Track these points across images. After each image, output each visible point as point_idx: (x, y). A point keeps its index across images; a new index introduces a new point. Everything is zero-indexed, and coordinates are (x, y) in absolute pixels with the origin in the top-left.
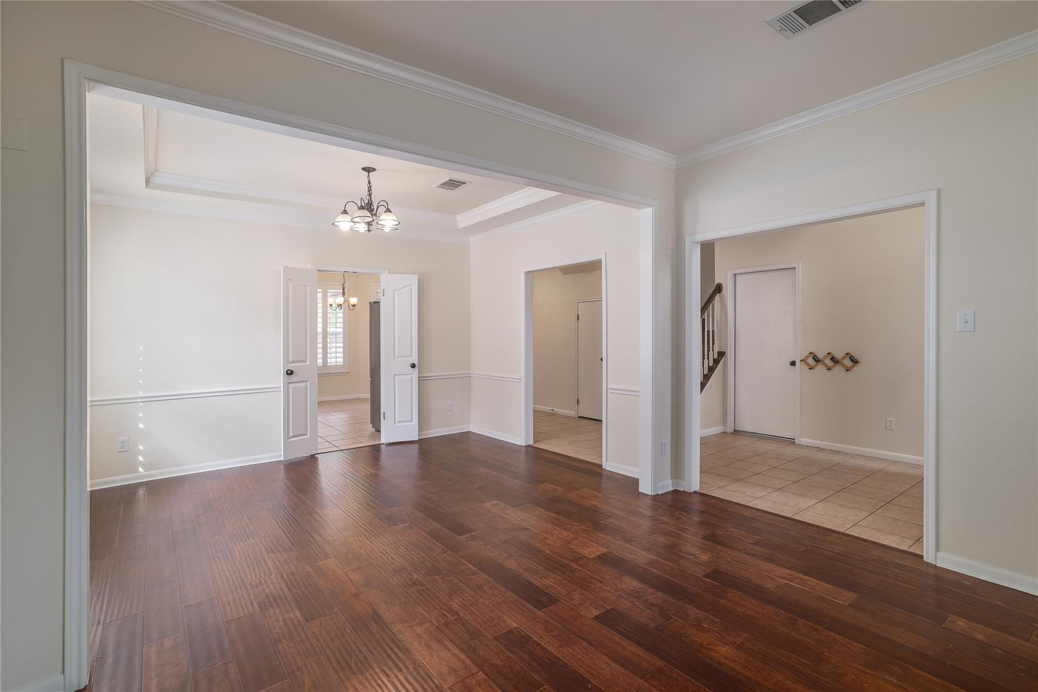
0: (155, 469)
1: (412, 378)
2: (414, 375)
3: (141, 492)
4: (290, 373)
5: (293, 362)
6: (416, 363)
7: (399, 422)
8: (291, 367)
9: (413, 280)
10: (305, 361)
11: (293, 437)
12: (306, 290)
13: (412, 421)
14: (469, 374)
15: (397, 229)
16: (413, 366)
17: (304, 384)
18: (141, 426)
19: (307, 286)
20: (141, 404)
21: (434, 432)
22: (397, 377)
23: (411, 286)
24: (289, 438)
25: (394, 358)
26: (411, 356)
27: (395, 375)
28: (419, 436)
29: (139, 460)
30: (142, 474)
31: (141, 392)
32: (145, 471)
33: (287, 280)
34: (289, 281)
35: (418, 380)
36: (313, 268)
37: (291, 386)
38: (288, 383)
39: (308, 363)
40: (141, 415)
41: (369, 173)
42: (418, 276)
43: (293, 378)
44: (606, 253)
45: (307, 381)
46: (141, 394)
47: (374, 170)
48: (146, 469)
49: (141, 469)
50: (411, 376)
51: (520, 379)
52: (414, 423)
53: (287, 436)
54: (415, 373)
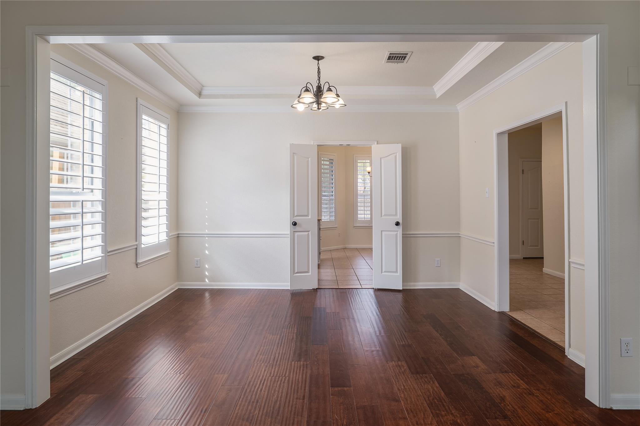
0: (214, 282)
1: (396, 235)
2: (398, 232)
3: (207, 295)
4: (295, 224)
5: (297, 216)
6: (401, 221)
7: (385, 272)
8: (296, 219)
9: (397, 149)
10: (307, 216)
11: (297, 273)
12: (308, 161)
13: (396, 272)
14: (459, 234)
15: (346, 105)
16: (397, 224)
17: (306, 233)
18: (207, 252)
19: (309, 158)
20: (207, 238)
21: (421, 285)
22: (383, 233)
23: (395, 155)
24: (294, 273)
25: (381, 216)
26: (396, 215)
27: (382, 231)
28: (403, 286)
29: (206, 274)
30: (207, 284)
31: (207, 231)
32: (209, 282)
33: (293, 154)
34: (294, 154)
35: (402, 237)
36: (315, 144)
37: (296, 234)
38: (294, 232)
39: (310, 217)
40: (207, 245)
41: (318, 61)
42: (402, 145)
43: (297, 228)
44: (566, 103)
45: (309, 231)
46: (207, 232)
47: (322, 58)
48: (210, 281)
49: (207, 280)
50: (397, 232)
51: (494, 243)
52: (398, 274)
53: (293, 272)
54: (400, 229)
